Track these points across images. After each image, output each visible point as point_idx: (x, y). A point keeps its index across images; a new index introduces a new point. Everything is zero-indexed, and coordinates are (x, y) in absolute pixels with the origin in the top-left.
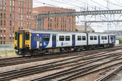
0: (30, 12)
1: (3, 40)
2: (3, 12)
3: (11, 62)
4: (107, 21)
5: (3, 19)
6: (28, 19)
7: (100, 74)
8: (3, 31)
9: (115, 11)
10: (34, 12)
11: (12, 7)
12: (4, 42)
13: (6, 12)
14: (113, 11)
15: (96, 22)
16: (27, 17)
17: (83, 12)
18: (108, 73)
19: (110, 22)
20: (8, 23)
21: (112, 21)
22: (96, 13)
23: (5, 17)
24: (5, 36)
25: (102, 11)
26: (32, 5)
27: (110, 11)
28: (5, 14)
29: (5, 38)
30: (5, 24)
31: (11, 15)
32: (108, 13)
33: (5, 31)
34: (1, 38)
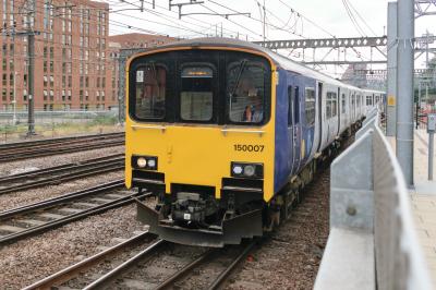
0: (104, 46)
3: (62, 147)
6: (99, 60)
8: (49, 84)
9: (279, 42)
10: (111, 45)
11: (66, 34)
12: (51, 106)
13: (55, 45)
14: (274, 42)
20: (58, 67)
24: (52, 93)
26: (106, 31)
27: (269, 42)
28: (52, 49)
29: (52, 98)
30: (52, 70)
31: (64, 50)
33: (52, 83)
34: (45, 98)
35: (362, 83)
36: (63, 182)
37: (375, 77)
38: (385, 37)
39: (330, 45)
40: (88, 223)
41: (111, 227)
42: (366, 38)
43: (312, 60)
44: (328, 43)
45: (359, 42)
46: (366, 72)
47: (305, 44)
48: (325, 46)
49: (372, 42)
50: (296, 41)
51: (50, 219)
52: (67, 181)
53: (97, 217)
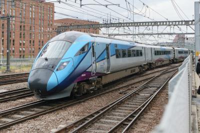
0: (51, 25)
1: (22, 54)
2: (23, 24)
4: (132, 35)
5: (22, 32)
6: (49, 32)
7: (120, 93)
8: (22, 44)
9: (140, 23)
10: (55, 24)
11: (32, 19)
12: (24, 56)
13: (26, 24)
14: (137, 23)
15: (120, 35)
16: (48, 29)
17: (105, 24)
18: (130, 92)
19: (135, 35)
20: (27, 36)
21: (137, 35)
22: (119, 25)
23: (24, 30)
24: (24, 49)
25: (127, 23)
26: (53, 17)
27: (135, 23)
28: (24, 26)
29: (24, 51)
30: (24, 37)
31: (31, 27)
32: (132, 26)
33: (24, 44)
34: (20, 52)
35: (182, 44)
36: (18, 99)
37: (189, 41)
38: (193, 20)
39: (166, 25)
40: (25, 124)
41: (38, 127)
42: (184, 21)
43: (157, 32)
44: (165, 23)
45: (180, 23)
46: (184, 39)
47: (153, 24)
48: (163, 25)
49: (187, 23)
50: (148, 22)
51: (5, 122)
52: (21, 98)
53: (32, 121)
